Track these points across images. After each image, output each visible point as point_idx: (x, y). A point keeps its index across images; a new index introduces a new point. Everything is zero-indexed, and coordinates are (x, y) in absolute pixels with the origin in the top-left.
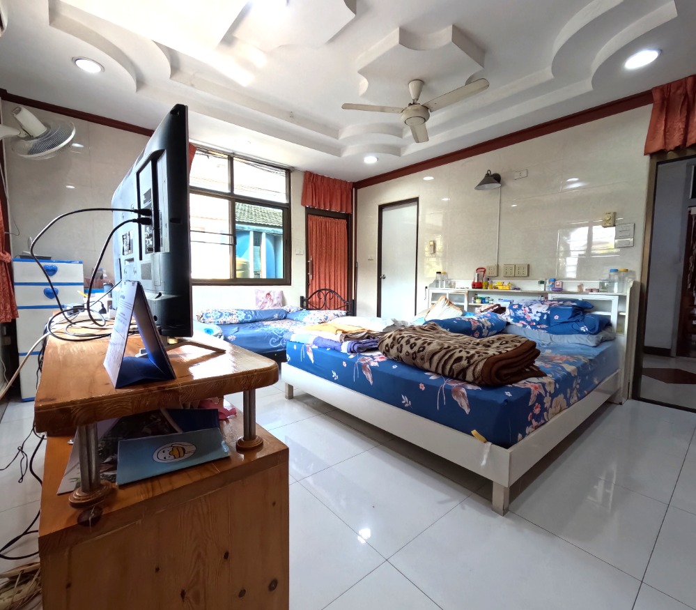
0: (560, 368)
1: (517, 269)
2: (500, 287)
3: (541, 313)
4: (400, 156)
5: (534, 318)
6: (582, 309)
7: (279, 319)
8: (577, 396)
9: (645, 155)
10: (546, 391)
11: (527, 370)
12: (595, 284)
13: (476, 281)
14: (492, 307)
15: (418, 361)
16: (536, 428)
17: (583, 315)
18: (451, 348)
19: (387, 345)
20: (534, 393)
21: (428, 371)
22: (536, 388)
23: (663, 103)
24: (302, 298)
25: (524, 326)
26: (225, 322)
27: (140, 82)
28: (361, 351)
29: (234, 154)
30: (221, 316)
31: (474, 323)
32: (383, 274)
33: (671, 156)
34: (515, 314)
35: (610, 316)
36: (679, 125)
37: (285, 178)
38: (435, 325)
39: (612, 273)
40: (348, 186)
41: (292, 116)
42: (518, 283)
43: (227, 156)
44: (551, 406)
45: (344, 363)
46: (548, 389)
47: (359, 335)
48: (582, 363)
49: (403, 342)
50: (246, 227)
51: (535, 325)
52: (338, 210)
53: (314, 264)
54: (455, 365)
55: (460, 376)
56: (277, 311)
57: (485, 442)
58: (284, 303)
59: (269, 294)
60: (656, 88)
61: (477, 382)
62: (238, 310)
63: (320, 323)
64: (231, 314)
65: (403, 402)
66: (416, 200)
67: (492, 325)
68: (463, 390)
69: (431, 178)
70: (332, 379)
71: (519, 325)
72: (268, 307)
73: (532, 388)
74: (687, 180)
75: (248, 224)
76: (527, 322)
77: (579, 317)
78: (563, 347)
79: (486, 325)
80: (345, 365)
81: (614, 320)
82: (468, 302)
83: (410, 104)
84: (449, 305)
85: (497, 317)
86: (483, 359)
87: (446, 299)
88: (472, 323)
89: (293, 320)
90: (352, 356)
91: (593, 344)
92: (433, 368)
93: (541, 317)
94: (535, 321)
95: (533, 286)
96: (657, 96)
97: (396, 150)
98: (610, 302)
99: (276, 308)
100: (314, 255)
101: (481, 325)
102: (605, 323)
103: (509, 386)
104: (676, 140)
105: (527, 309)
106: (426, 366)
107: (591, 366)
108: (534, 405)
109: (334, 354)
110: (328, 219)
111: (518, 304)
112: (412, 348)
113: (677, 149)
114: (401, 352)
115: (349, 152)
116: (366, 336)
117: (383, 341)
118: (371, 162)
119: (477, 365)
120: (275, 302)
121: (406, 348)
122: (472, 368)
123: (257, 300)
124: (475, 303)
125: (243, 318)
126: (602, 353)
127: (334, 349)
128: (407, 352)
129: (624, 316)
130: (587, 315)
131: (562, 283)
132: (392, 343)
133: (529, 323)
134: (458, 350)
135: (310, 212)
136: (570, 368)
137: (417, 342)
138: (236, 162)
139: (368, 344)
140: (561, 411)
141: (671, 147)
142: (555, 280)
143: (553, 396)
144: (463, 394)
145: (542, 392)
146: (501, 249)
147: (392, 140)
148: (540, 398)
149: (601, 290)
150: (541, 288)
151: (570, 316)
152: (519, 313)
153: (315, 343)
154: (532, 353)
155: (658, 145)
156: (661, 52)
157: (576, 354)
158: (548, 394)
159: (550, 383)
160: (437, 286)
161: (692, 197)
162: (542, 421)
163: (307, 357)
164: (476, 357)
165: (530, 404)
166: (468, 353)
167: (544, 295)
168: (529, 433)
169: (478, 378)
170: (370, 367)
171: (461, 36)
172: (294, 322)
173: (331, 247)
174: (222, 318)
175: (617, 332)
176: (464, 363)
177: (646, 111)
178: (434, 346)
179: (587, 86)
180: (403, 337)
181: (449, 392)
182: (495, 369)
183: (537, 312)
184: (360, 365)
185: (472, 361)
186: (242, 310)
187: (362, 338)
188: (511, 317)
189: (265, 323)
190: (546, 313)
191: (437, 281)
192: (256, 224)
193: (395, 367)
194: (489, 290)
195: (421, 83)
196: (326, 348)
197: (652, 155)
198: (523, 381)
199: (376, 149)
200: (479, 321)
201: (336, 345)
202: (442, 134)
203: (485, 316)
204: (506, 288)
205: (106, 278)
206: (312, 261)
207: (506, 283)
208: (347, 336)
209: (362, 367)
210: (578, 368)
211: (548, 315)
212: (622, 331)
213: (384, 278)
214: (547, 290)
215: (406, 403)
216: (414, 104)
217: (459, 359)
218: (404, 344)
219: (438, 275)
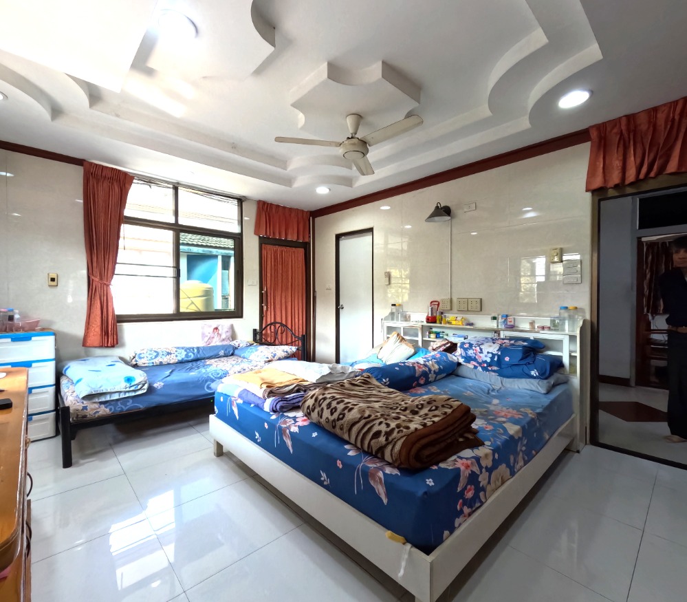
0: (502, 431)
1: (470, 302)
2: (454, 322)
3: (492, 353)
4: (351, 187)
5: (485, 359)
6: (533, 350)
7: (226, 356)
8: (524, 459)
9: (586, 191)
10: (481, 467)
11: (461, 440)
12: (547, 322)
13: (430, 315)
14: (444, 345)
15: (338, 431)
16: (470, 515)
17: (534, 357)
18: (371, 418)
19: (308, 407)
20: (465, 474)
21: (348, 443)
22: (467, 467)
23: (600, 141)
24: (255, 331)
25: (475, 367)
26: (161, 362)
27: (56, 111)
28: (285, 410)
29: (178, 183)
30: (156, 357)
31: (419, 367)
32: (341, 304)
33: (611, 193)
34: (466, 353)
35: (561, 357)
36: (617, 163)
37: (237, 207)
38: (369, 377)
39: (562, 311)
40: (305, 215)
41: (234, 147)
42: (472, 318)
43: (171, 186)
44: (489, 482)
45: (266, 424)
46: (483, 463)
47: (287, 389)
48: (528, 419)
49: (324, 405)
50: (214, 251)
51: (486, 367)
52: (295, 239)
53: (269, 295)
54: (373, 441)
55: (378, 454)
56: (223, 347)
57: (404, 544)
58: (233, 337)
59: (216, 328)
60: (592, 127)
61: (396, 465)
62: (178, 348)
63: (266, 362)
64: (169, 354)
65: (322, 479)
66: (370, 230)
67: (440, 368)
68: (381, 474)
69: (388, 208)
70: (255, 441)
71: (471, 366)
72: (216, 342)
73: (462, 468)
74: (634, 212)
75: (216, 247)
76: (478, 363)
77: (529, 360)
78: (514, 394)
79: (433, 369)
80: (267, 427)
81: (566, 361)
82: (422, 337)
83: (348, 138)
84: (401, 341)
85: (446, 356)
86: (402, 437)
87: (398, 335)
88: (417, 368)
89: (240, 357)
90: (274, 417)
91: (543, 391)
92: (353, 441)
93: (492, 358)
94: (486, 362)
95: (485, 322)
96: (594, 134)
97: (348, 182)
98: (561, 341)
99: (225, 343)
100: (269, 286)
101: (427, 369)
102: (557, 364)
103: (435, 467)
104: (615, 178)
105: (478, 348)
106: (346, 437)
107: (540, 421)
108: (465, 488)
109: (256, 412)
110: (284, 248)
111: (469, 343)
112: (332, 414)
113: (616, 187)
114: (321, 417)
115: (300, 182)
116: (296, 388)
117: (305, 402)
118: (324, 193)
119: (396, 442)
120: (224, 336)
121: (326, 413)
122: (390, 447)
123: (203, 335)
124: (429, 337)
125: (183, 357)
126: (553, 402)
127: (257, 406)
128: (327, 418)
129: (576, 357)
130: (539, 357)
131: (514, 319)
132: (314, 405)
133: (480, 364)
134: (378, 422)
135: (263, 242)
136: (513, 429)
137: (338, 406)
138: (181, 191)
139: (294, 401)
140: (503, 483)
141: (611, 184)
142: (507, 316)
143: (490, 470)
144: (380, 479)
145: (476, 469)
146: (453, 282)
147: (343, 172)
148: (473, 478)
149: (552, 328)
150: (493, 325)
151: (521, 357)
152: (470, 352)
153: (240, 396)
154: (466, 420)
155: (598, 183)
156: (592, 93)
157: (524, 407)
158: (484, 470)
159: (486, 455)
160: (393, 319)
161: (640, 228)
162: (477, 505)
163: (232, 411)
164: (395, 434)
165: (459, 489)
166: (388, 425)
167: (497, 332)
168: (460, 525)
169: (396, 460)
170: (290, 432)
171: (392, 72)
172: (240, 360)
173: (287, 276)
174: (157, 358)
175: (570, 373)
176: (382, 439)
177: (585, 149)
178: (353, 415)
179: (524, 123)
180: (325, 399)
181: (366, 474)
182: (414, 451)
183: (488, 353)
184: (280, 428)
185: (390, 438)
186: (183, 348)
187: (289, 392)
188: (463, 357)
189: (208, 362)
190: (497, 354)
191: (392, 314)
192: (224, 248)
193: (315, 435)
194: (442, 325)
195: (359, 118)
196: (251, 404)
197: (594, 192)
198: (454, 457)
199: (326, 180)
200: (425, 365)
201: (259, 402)
202: (389, 167)
203: (434, 357)
204: (459, 324)
205: (18, 319)
206: (267, 291)
207: (459, 318)
208: (272, 391)
209: (282, 432)
210: (523, 428)
211: (499, 356)
212: (575, 372)
213: (342, 308)
214: (500, 327)
215: (325, 480)
216: (352, 138)
217: (378, 434)
218: (325, 408)
219: (393, 307)
